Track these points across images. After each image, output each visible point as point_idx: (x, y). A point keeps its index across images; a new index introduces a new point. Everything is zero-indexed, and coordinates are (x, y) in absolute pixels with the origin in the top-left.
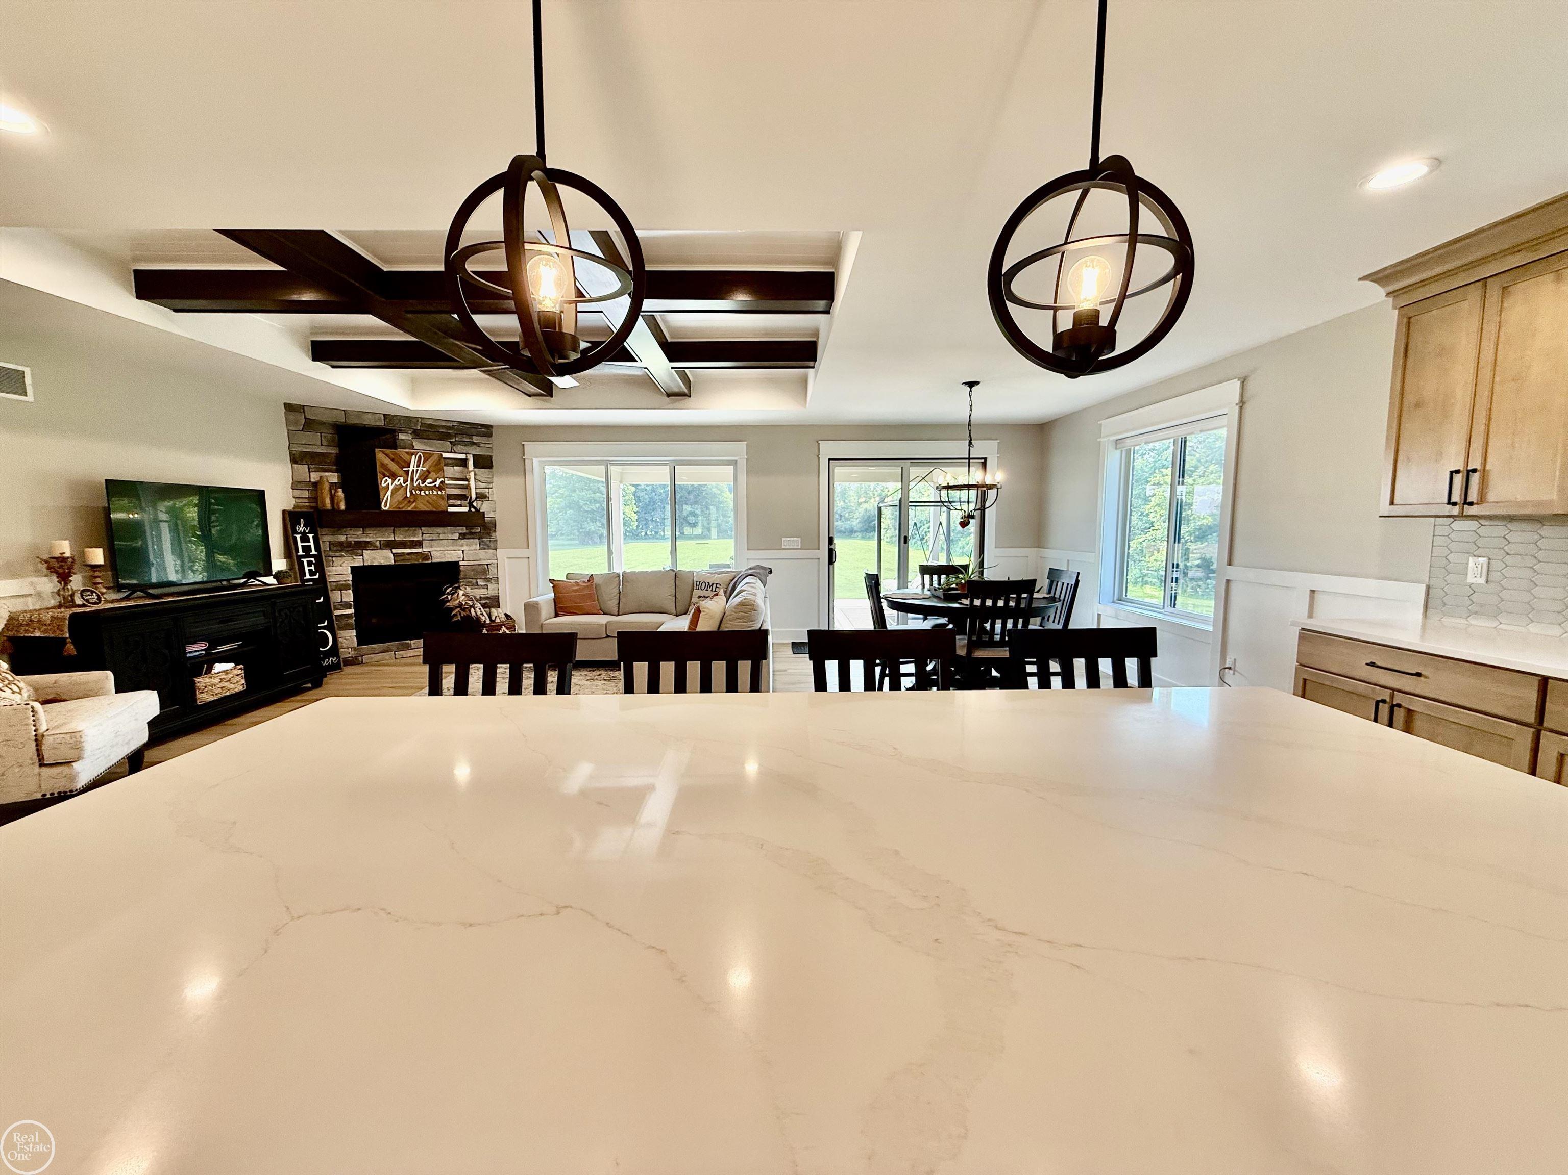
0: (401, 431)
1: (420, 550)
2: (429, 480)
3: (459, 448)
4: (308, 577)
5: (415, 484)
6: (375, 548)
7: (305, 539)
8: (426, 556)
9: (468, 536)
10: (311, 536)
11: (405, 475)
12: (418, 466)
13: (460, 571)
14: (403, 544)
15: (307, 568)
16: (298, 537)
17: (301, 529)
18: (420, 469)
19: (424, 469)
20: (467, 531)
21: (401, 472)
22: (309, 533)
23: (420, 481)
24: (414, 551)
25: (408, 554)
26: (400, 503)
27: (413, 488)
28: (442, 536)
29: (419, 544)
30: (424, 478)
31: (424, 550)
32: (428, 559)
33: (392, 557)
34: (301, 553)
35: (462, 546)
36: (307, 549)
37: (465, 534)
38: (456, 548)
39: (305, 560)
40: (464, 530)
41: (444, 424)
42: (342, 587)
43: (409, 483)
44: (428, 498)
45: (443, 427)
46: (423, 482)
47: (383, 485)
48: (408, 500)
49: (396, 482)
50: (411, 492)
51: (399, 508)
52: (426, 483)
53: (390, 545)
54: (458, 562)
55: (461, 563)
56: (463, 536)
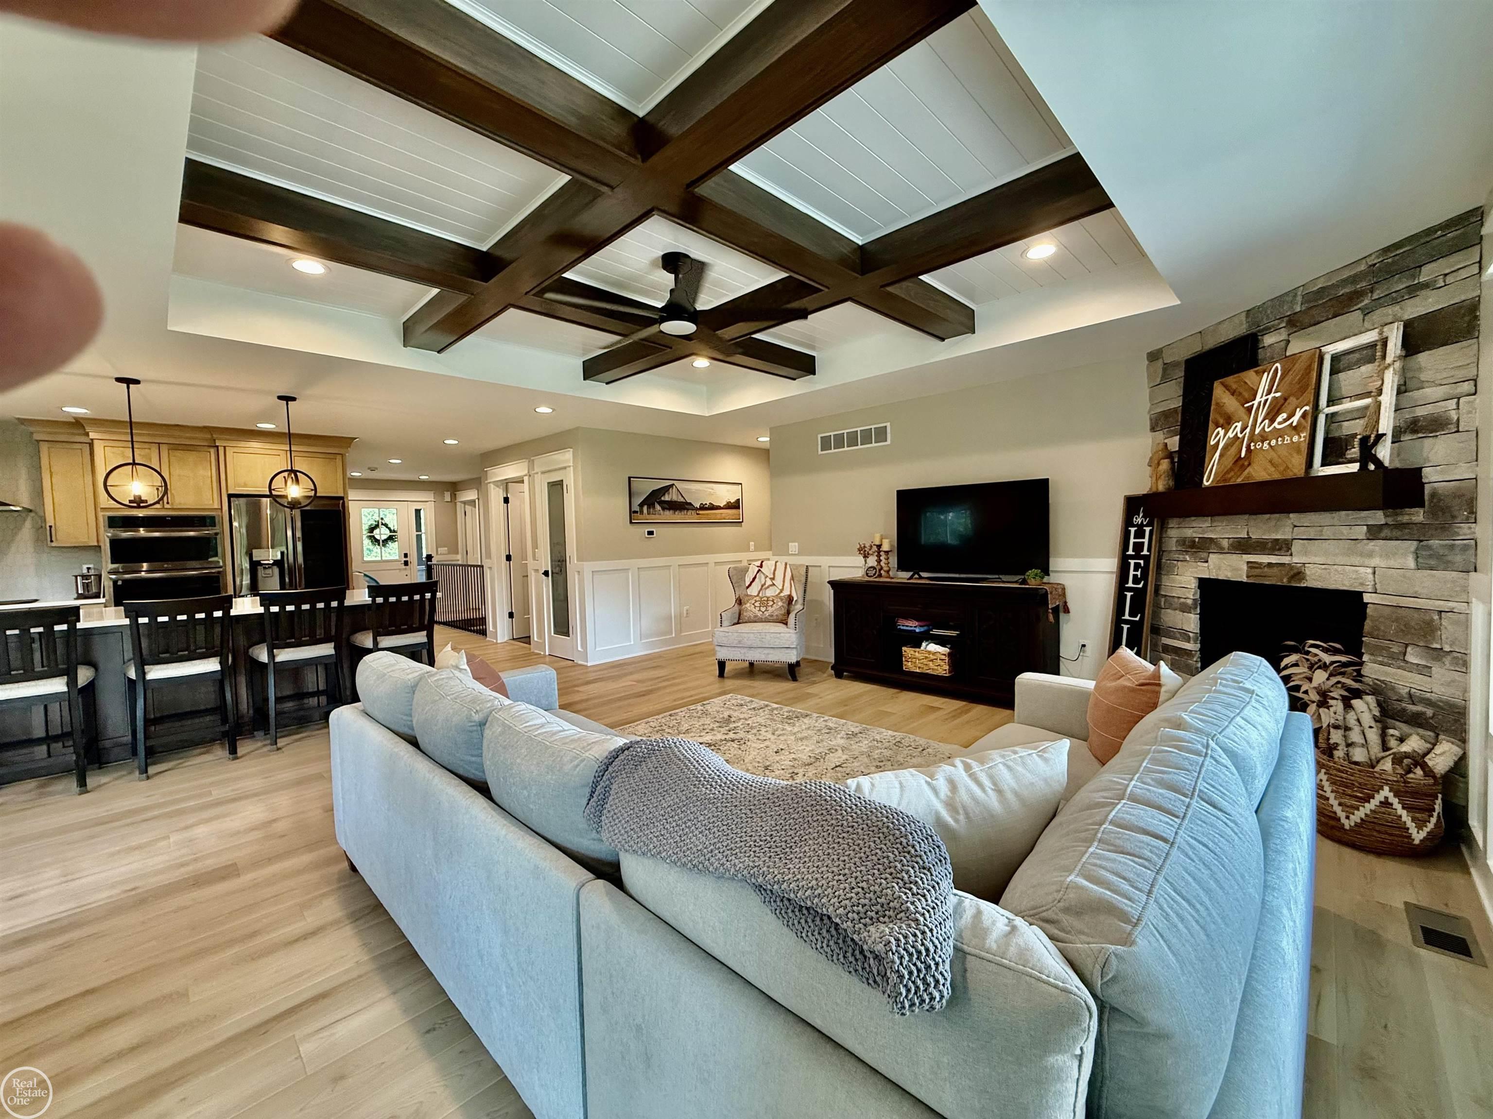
0: (1267, 330)
1: (1286, 560)
2: (1280, 419)
3: (1377, 316)
4: (1130, 584)
5: (1257, 431)
6: (1221, 551)
7: (1140, 534)
8: (1299, 574)
9: (1386, 532)
10: (1147, 529)
11: (1246, 417)
12: (1269, 393)
13: (1364, 616)
14: (1262, 547)
15: (1132, 573)
16: (1133, 530)
17: (1138, 520)
18: (1270, 397)
19: (1278, 395)
20: (1390, 521)
21: (1242, 412)
22: (1147, 526)
23: (1267, 421)
24: (1273, 559)
25: (1270, 565)
26: (1228, 472)
27: (1252, 439)
28: (1327, 532)
29: (1282, 546)
30: (1271, 417)
31: (1295, 560)
32: (1300, 580)
33: (1245, 567)
34: (1130, 552)
35: (1370, 555)
36: (1138, 547)
37: (1381, 527)
38: (1356, 560)
39: (1132, 562)
40: (1378, 517)
41: (1346, 274)
42: (1185, 609)
43: (1248, 430)
44: (1272, 454)
45: (1344, 282)
46: (1272, 421)
47: (1212, 443)
48: (1240, 463)
49: (1230, 434)
50: (1248, 447)
51: (1225, 480)
52: (1275, 424)
53: (1242, 546)
54: (1360, 594)
55: (1367, 598)
56: (1374, 533)
